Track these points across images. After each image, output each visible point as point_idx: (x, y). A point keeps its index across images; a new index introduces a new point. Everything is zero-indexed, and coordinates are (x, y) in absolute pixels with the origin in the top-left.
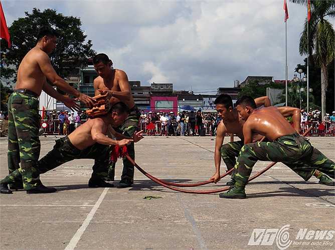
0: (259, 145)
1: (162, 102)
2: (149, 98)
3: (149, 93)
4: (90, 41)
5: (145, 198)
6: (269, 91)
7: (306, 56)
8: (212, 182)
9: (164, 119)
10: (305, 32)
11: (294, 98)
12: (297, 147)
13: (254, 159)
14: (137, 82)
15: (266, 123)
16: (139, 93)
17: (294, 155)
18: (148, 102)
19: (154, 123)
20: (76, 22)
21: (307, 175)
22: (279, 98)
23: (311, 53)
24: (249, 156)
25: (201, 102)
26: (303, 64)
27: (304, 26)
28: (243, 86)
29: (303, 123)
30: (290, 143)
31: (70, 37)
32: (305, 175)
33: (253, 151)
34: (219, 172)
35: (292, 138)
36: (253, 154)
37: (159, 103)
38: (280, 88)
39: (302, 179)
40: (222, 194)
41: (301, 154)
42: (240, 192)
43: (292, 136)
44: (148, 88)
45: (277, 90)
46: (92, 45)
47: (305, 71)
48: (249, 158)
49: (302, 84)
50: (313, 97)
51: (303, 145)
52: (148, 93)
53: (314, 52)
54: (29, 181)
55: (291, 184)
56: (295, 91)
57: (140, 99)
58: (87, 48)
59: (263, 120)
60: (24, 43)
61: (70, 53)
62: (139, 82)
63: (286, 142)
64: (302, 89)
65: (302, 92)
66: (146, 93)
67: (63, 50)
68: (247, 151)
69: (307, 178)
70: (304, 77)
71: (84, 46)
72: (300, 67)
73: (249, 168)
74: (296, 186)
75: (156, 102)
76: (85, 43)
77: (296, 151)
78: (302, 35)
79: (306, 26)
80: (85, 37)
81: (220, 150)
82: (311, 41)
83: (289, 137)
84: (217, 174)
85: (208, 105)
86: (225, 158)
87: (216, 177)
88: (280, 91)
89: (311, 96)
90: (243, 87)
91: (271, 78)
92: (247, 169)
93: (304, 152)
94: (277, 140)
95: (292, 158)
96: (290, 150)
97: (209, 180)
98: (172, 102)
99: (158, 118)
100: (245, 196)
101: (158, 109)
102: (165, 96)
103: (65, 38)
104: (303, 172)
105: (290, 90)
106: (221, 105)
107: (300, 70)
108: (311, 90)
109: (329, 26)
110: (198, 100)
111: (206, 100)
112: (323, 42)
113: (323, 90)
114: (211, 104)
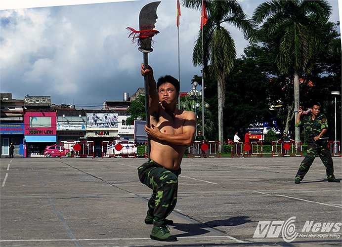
1: (37, 118)
2: (22, 114)
3: (23, 107)
7: (201, 67)
10: (199, 41)
14: (8, 94)
18: (21, 119)
23: (206, 63)
25: (84, 118)
37: (34, 119)
44: (21, 102)
49: (197, 99)
50: (210, 114)
53: (209, 63)
56: (190, 107)
62: (11, 94)
64: (197, 105)
65: (197, 108)
70: (200, 91)
75: (31, 118)
78: (196, 44)
79: (201, 33)
82: (206, 51)
89: (208, 112)
90: (133, 100)
98: (51, 118)
101: (33, 126)
102: (42, 111)
105: (184, 105)
107: (195, 83)
108: (207, 105)
109: (226, 34)
110: (80, 116)
111: (90, 116)
112: (219, 52)
113: (220, 105)
114: (96, 121)
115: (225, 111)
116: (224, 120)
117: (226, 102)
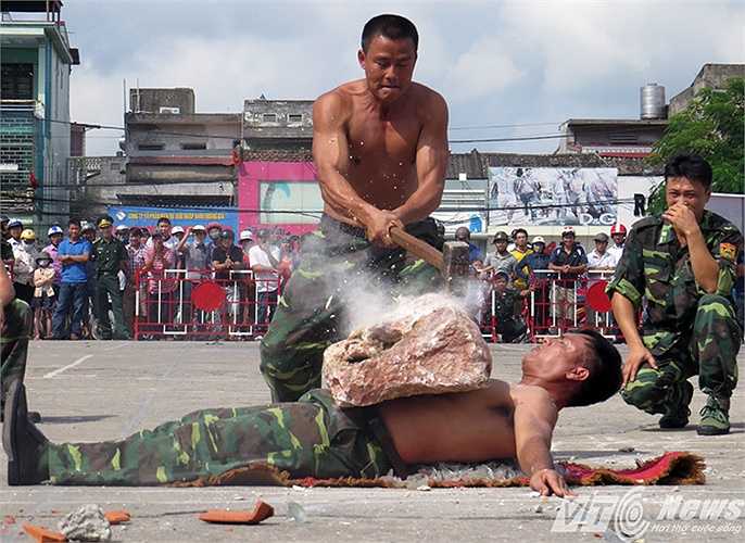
3: (237, 143)
14: (178, 91)
16: (186, 147)
18: (228, 189)
25: (479, 188)
28: (677, 110)
37: (278, 191)
44: (232, 122)
52: (228, 145)
57: (191, 174)
62: (189, 92)
66: (219, 147)
75: (264, 187)
85: (513, 200)
90: (681, 114)
110: (463, 177)
111: (503, 176)
114: (525, 198)
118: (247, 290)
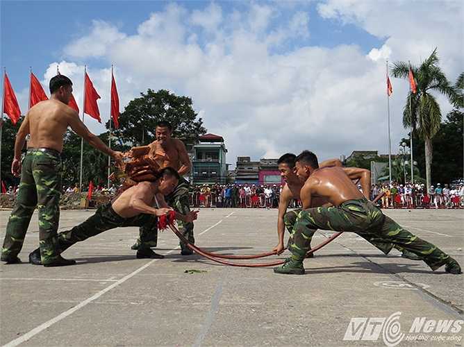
0: (319, 211)
1: (270, 176)
2: (258, 173)
3: (259, 167)
4: (200, 119)
5: (187, 272)
6: (374, 164)
7: (410, 130)
8: (275, 254)
9: (268, 192)
10: (408, 106)
11: (398, 172)
12: (365, 213)
13: (313, 227)
14: (247, 157)
15: (329, 185)
16: (249, 168)
17: (361, 224)
18: (257, 177)
19: (258, 196)
20: (189, 101)
21: (386, 248)
22: (384, 171)
23: (414, 126)
24: (307, 224)
26: (407, 138)
27: (406, 100)
28: (348, 160)
29: (407, 195)
30: (356, 209)
31: (182, 116)
32: (384, 247)
33: (311, 218)
34: (283, 243)
35: (358, 203)
36: (312, 222)
37: (267, 177)
38: (384, 162)
39: (381, 252)
40: (276, 268)
41: (370, 222)
42: (296, 266)
43: (358, 201)
44: (258, 163)
45: (381, 163)
46: (202, 123)
47: (408, 145)
48: (307, 226)
49: (406, 157)
50: (418, 171)
51: (372, 212)
52: (257, 168)
53: (418, 126)
54: (49, 254)
55: (369, 258)
56: (399, 165)
57: (250, 174)
58: (198, 125)
59: (325, 182)
60: (139, 122)
61: (183, 131)
62: (249, 157)
63: (352, 208)
64: (406, 162)
65: (406, 165)
66: (255, 168)
67: (176, 128)
68: (304, 217)
69: (387, 251)
70: (408, 151)
71: (196, 124)
72: (404, 140)
73: (306, 238)
74: (374, 260)
75: (265, 176)
76: (196, 121)
77: (362, 219)
78: (404, 109)
79: (408, 100)
80: (196, 115)
81: (283, 218)
82: (414, 115)
83: (354, 202)
84: (280, 245)
86: (289, 227)
87: (279, 249)
88: (384, 165)
89: (416, 169)
91: (376, 152)
92: (304, 239)
93: (373, 220)
94: (341, 205)
95: (359, 226)
96: (355, 217)
97: (271, 251)
99: (262, 191)
100: (303, 272)
102: (273, 171)
103: (177, 116)
104: (382, 244)
105: (394, 163)
106: (284, 165)
107: (404, 144)
108: (415, 163)
109: (432, 99)
112: (426, 115)
113: (427, 162)
115: (432, 167)
116: (431, 176)
117: (434, 160)
118: (263, 198)
